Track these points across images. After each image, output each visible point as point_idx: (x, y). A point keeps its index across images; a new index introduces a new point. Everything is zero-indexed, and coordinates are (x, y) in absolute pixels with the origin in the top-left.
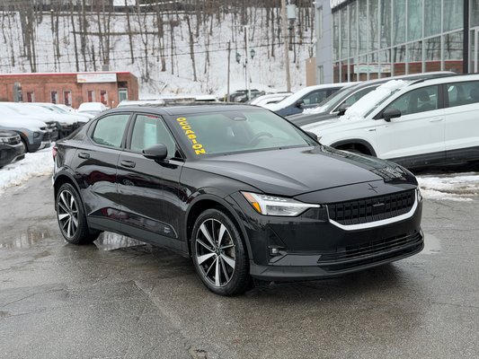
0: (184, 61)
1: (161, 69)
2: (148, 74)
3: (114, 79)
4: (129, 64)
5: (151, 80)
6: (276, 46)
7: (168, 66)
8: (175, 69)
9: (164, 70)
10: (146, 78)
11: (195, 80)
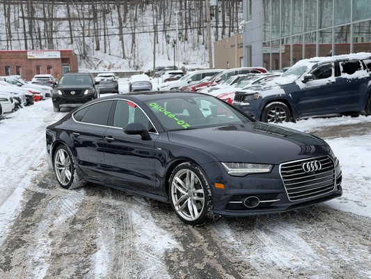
0: (114, 42)
1: (95, 48)
2: (85, 52)
3: (58, 55)
4: (69, 44)
5: (88, 58)
6: (189, 30)
7: (102, 46)
8: (108, 48)
9: (98, 49)
10: (84, 56)
11: (124, 58)
